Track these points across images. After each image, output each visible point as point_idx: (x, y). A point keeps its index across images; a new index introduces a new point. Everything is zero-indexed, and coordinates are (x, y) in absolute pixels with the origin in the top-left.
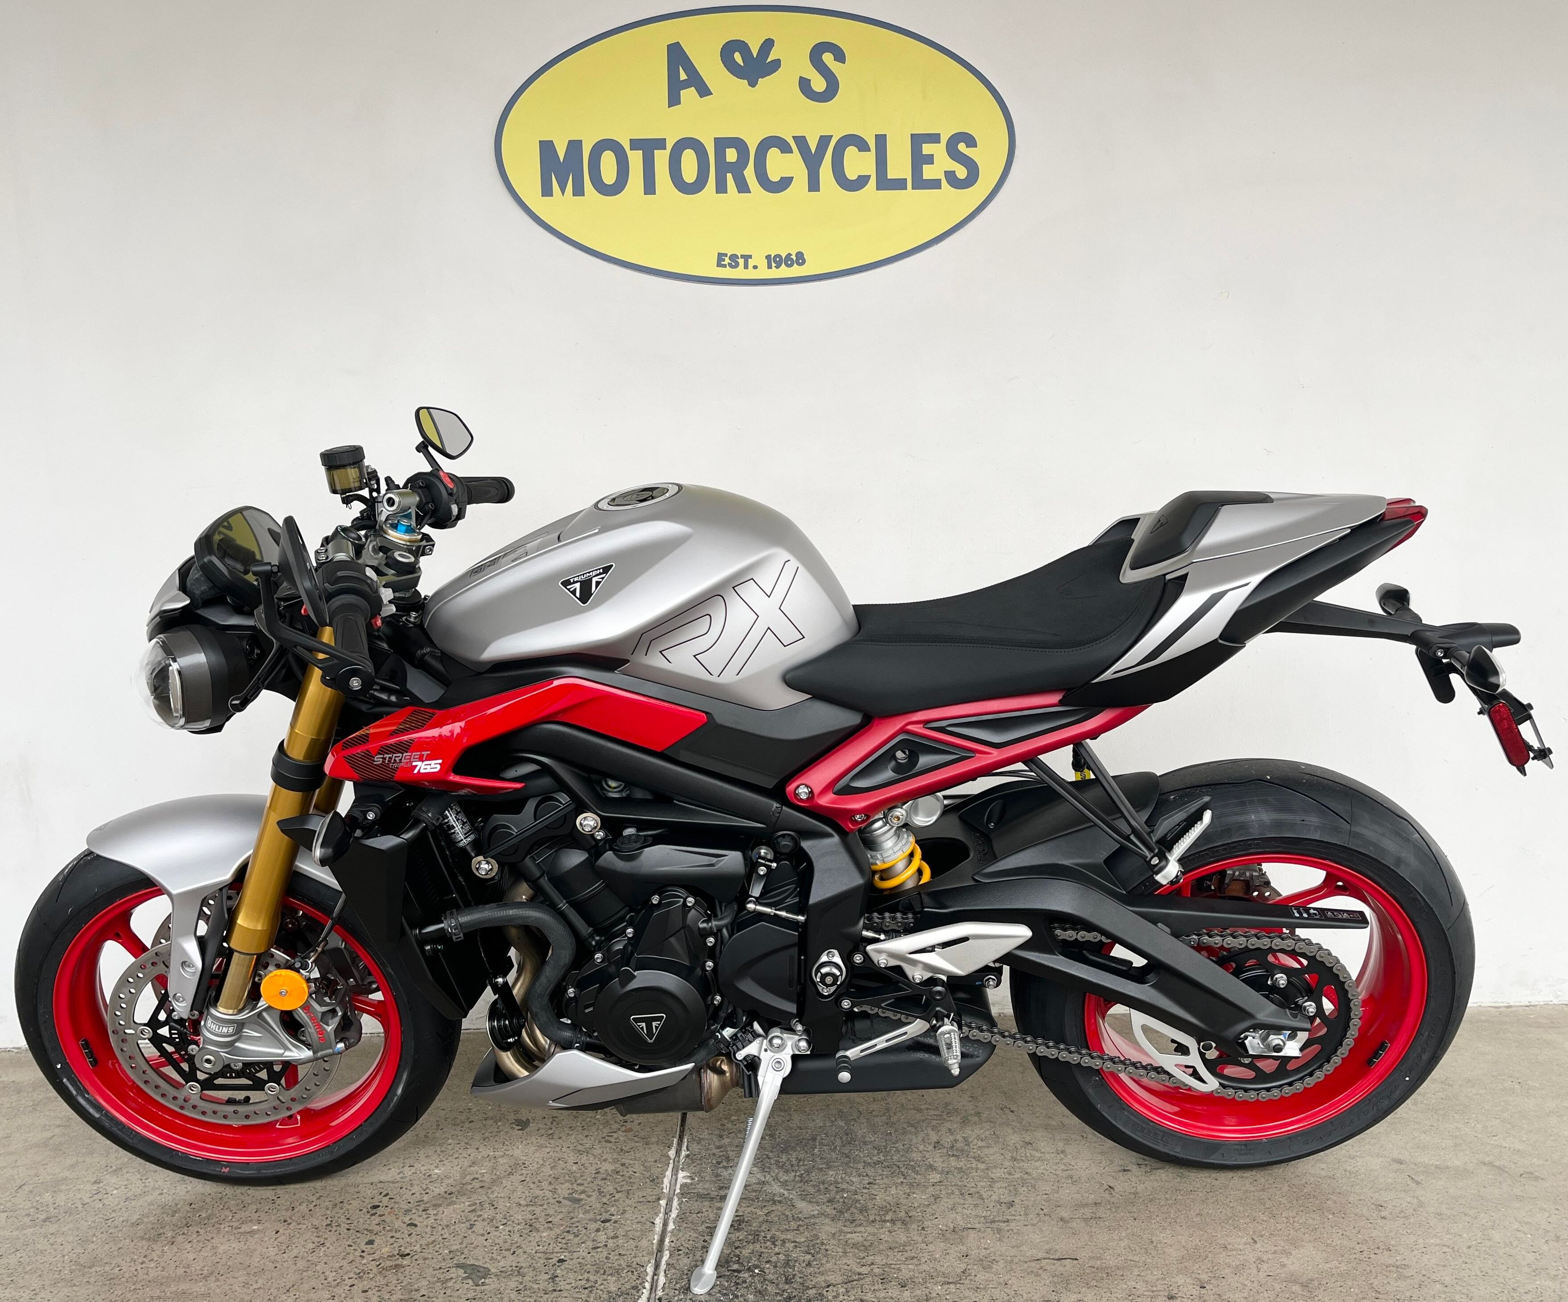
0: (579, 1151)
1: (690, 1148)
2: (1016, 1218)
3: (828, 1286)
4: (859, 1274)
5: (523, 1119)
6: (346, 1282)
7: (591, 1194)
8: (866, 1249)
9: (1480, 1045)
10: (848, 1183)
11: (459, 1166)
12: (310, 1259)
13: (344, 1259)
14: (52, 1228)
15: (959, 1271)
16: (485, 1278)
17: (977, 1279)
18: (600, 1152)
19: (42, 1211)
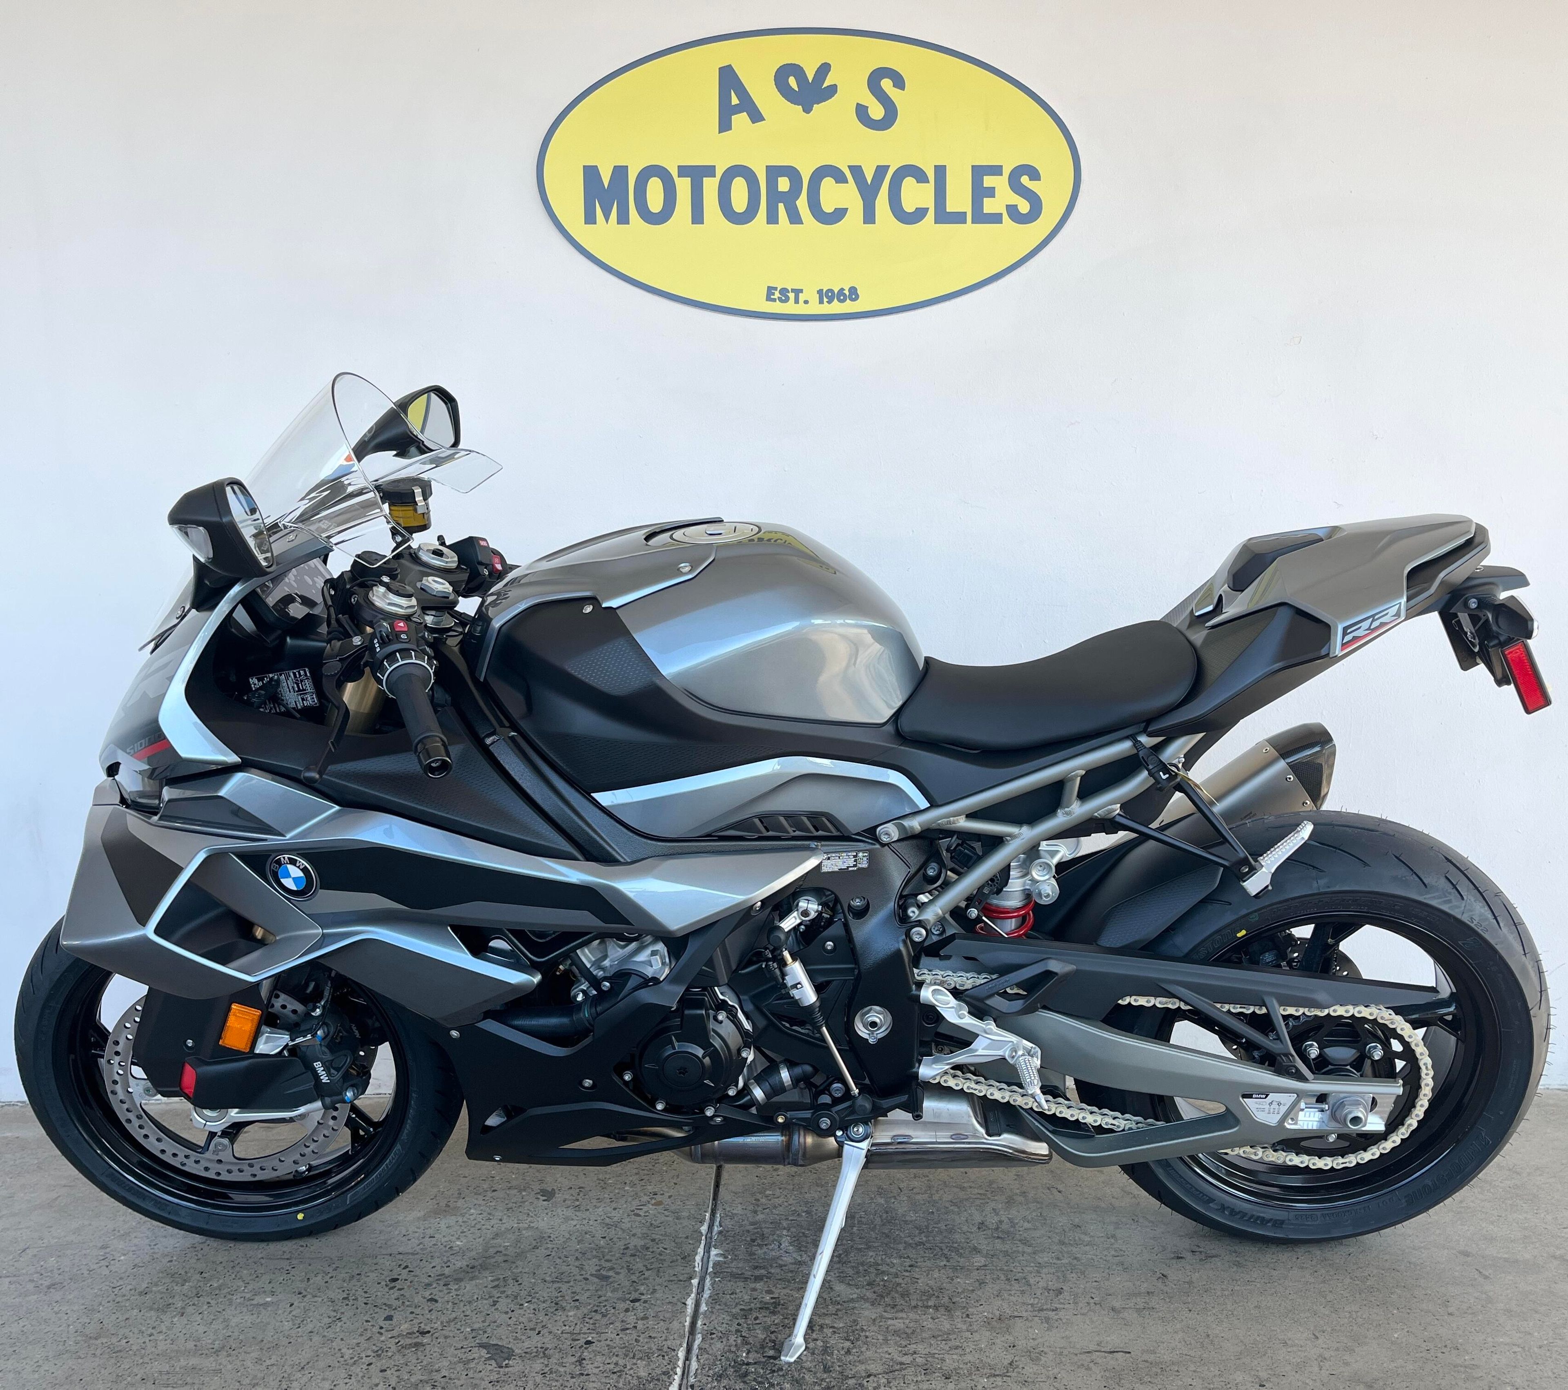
0: (608, 1224)
1: (723, 1224)
2: (1066, 1306)
3: (869, 1376)
4: (902, 1364)
5: (548, 1189)
6: (363, 1360)
7: (619, 1271)
8: (908, 1337)
9: (1548, 1131)
10: (888, 1265)
11: (482, 1239)
12: (326, 1334)
13: (362, 1335)
14: (57, 1295)
15: (1006, 1362)
16: (509, 1360)
17: (1024, 1372)
18: (629, 1225)
19: (47, 1277)
